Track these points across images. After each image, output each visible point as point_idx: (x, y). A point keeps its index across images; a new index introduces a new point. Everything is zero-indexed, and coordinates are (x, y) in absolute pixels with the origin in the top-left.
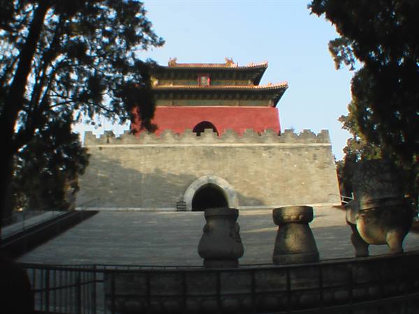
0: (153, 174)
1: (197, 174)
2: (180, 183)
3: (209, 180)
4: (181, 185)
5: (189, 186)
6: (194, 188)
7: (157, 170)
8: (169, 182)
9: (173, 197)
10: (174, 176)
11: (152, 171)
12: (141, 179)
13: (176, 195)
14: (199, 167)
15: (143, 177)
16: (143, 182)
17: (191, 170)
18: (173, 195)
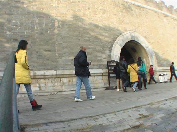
0: (70, 21)
1: (120, 28)
2: (106, 37)
3: (132, 37)
4: (106, 39)
5: (114, 41)
6: (120, 45)
7: (76, 17)
8: (92, 34)
9: (99, 54)
10: (97, 26)
11: (69, 17)
12: (53, 26)
13: (103, 52)
14: (121, 21)
15: (56, 24)
16: (56, 31)
17: (114, 22)
18: (98, 51)
